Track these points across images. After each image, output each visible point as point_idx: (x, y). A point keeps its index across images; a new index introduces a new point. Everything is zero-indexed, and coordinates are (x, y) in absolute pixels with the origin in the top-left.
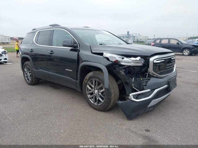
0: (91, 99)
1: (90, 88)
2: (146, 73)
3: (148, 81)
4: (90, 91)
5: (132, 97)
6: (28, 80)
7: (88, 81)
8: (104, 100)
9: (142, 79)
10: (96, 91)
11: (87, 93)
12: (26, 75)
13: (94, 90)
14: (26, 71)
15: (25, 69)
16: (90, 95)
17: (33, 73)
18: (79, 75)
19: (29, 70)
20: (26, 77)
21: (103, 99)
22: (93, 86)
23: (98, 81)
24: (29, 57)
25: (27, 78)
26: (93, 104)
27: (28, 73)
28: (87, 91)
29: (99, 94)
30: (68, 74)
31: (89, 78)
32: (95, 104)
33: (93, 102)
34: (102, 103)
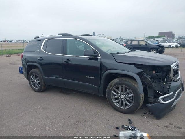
0: (116, 103)
1: (115, 93)
2: (164, 78)
3: (170, 85)
4: (116, 96)
5: (161, 100)
6: (35, 88)
7: (113, 87)
8: (132, 104)
9: (165, 83)
10: (122, 96)
11: (112, 98)
12: (32, 83)
13: (120, 95)
14: (32, 78)
15: (31, 77)
16: (114, 100)
17: (43, 81)
18: (102, 82)
19: (37, 77)
20: (33, 84)
21: (130, 103)
22: (119, 92)
23: (125, 87)
24: (37, 65)
25: (35, 86)
26: (120, 108)
27: (36, 81)
28: (111, 96)
29: (126, 99)
30: (89, 81)
31: (115, 84)
32: (121, 108)
33: (119, 107)
34: (130, 107)
